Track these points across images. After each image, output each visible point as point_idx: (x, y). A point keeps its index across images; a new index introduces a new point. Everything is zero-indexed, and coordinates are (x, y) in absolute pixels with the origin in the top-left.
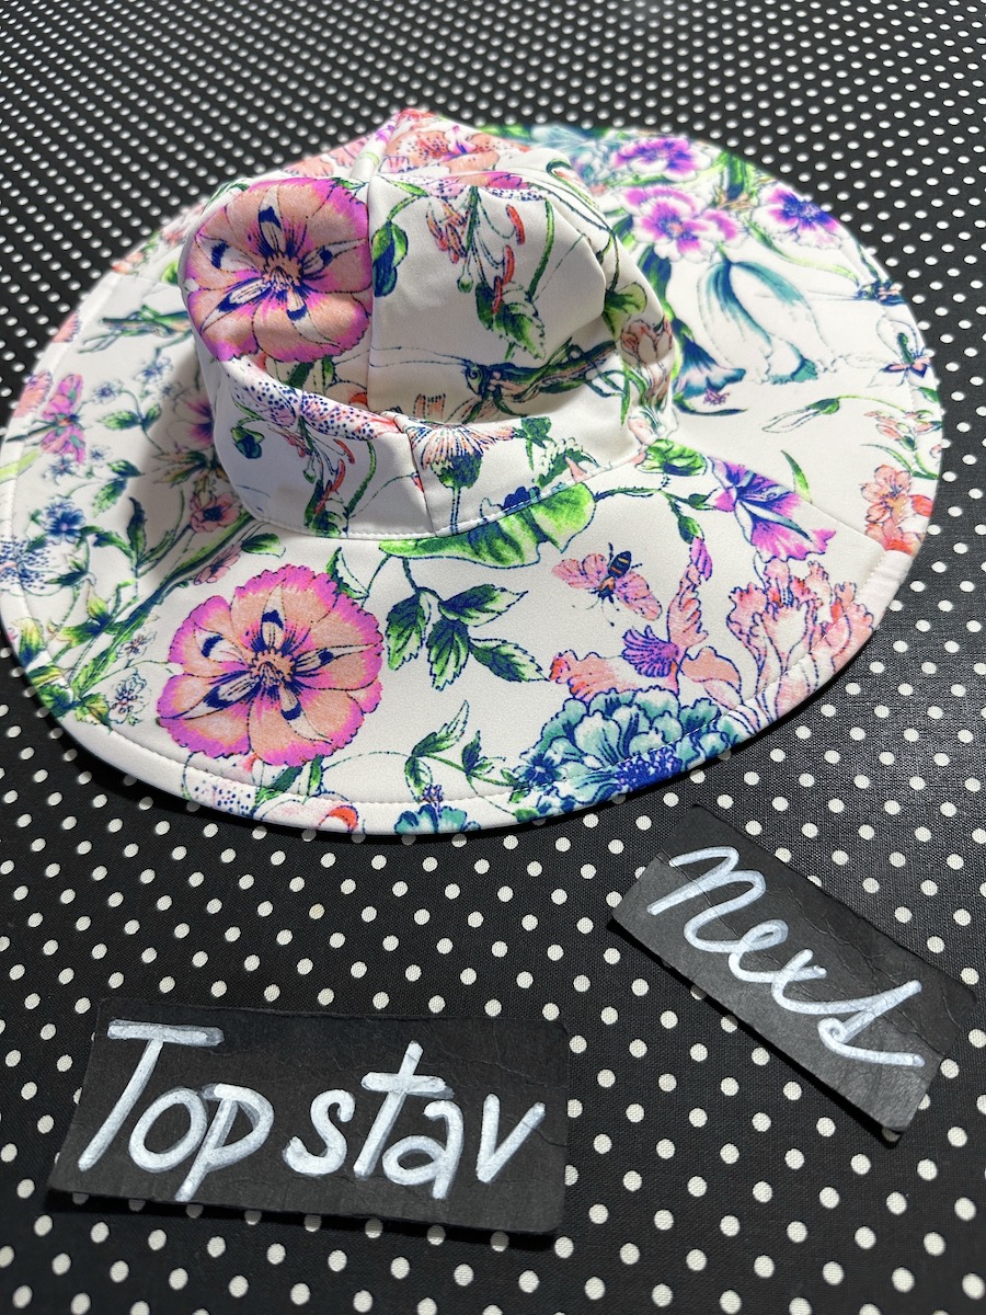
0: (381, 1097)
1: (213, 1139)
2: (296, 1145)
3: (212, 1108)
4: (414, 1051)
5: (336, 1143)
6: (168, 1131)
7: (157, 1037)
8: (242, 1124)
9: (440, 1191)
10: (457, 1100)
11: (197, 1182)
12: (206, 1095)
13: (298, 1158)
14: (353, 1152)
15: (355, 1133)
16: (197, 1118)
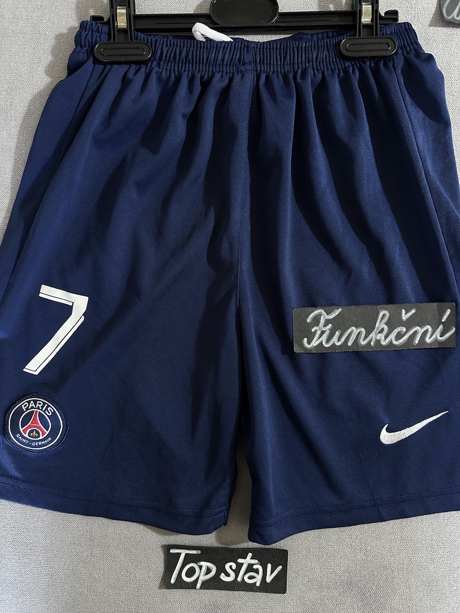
0: (243, 564)
1: (202, 574)
2: (223, 575)
3: (201, 567)
4: (250, 555)
5: (232, 574)
6: (191, 572)
7: (183, 553)
8: (209, 571)
9: (258, 584)
10: (261, 564)
11: (200, 584)
12: (198, 564)
13: (223, 577)
14: (237, 576)
15: (237, 572)
16: (197, 569)
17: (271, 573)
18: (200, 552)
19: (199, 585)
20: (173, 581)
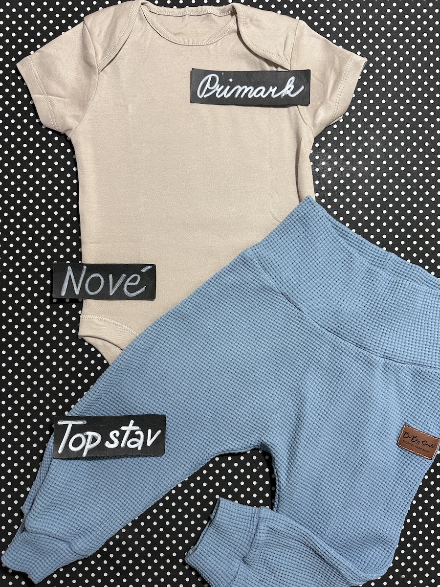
0: (125, 431)
1: (88, 443)
2: (107, 442)
3: (87, 437)
4: (132, 422)
5: (116, 441)
6: (77, 442)
7: (70, 423)
8: (94, 439)
9: (139, 449)
10: (142, 430)
11: (86, 452)
12: (85, 434)
13: (108, 444)
14: (120, 443)
15: (120, 439)
16: (84, 439)
17: (152, 437)
18: (85, 422)
19: (85, 454)
20: (60, 451)
